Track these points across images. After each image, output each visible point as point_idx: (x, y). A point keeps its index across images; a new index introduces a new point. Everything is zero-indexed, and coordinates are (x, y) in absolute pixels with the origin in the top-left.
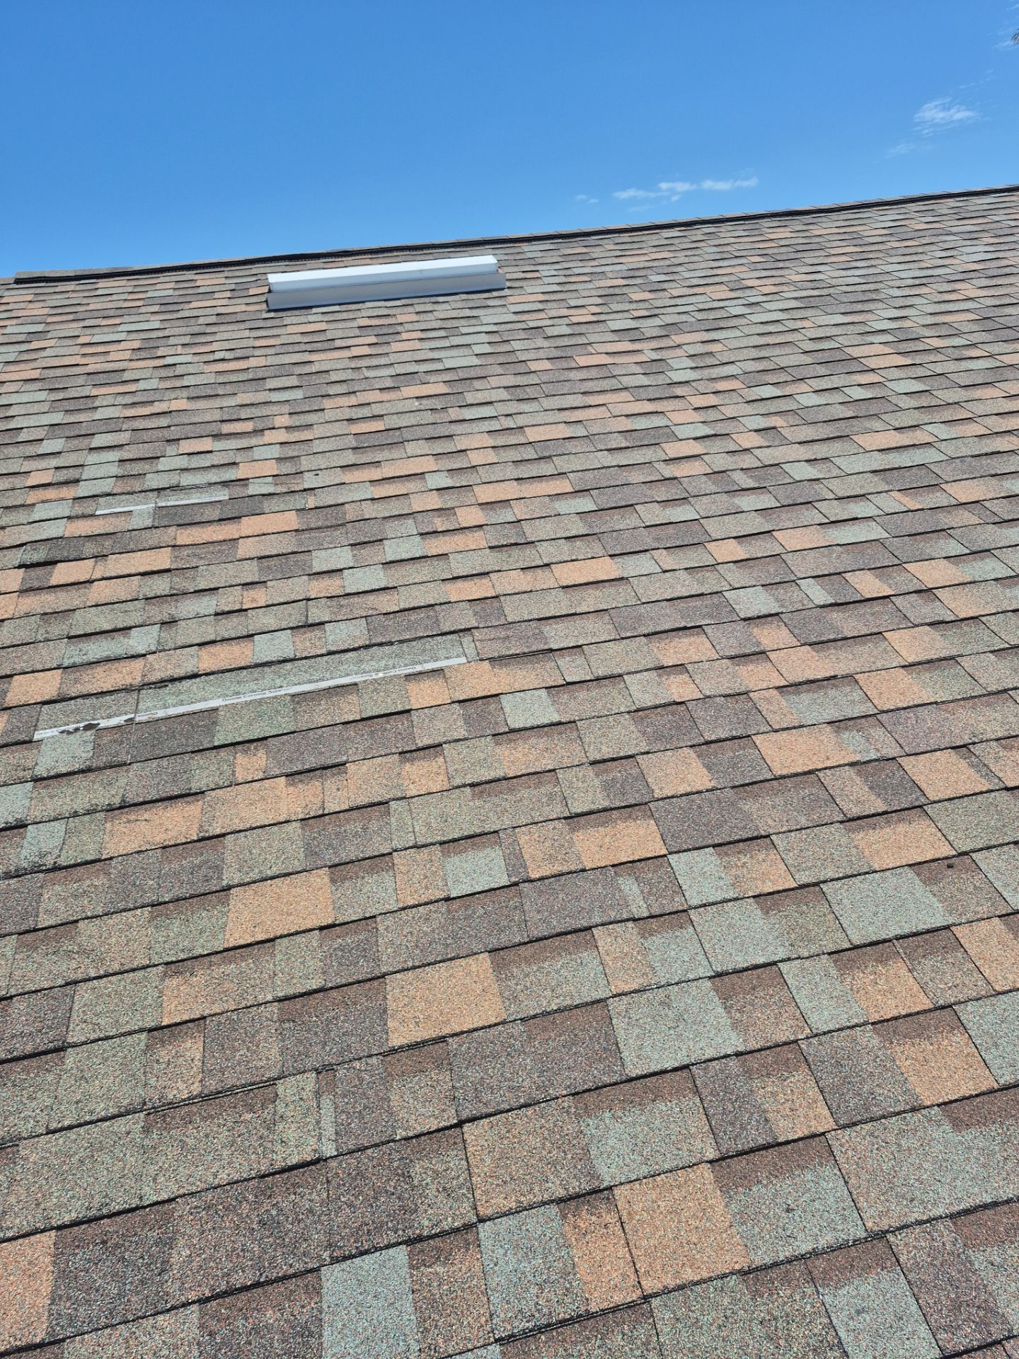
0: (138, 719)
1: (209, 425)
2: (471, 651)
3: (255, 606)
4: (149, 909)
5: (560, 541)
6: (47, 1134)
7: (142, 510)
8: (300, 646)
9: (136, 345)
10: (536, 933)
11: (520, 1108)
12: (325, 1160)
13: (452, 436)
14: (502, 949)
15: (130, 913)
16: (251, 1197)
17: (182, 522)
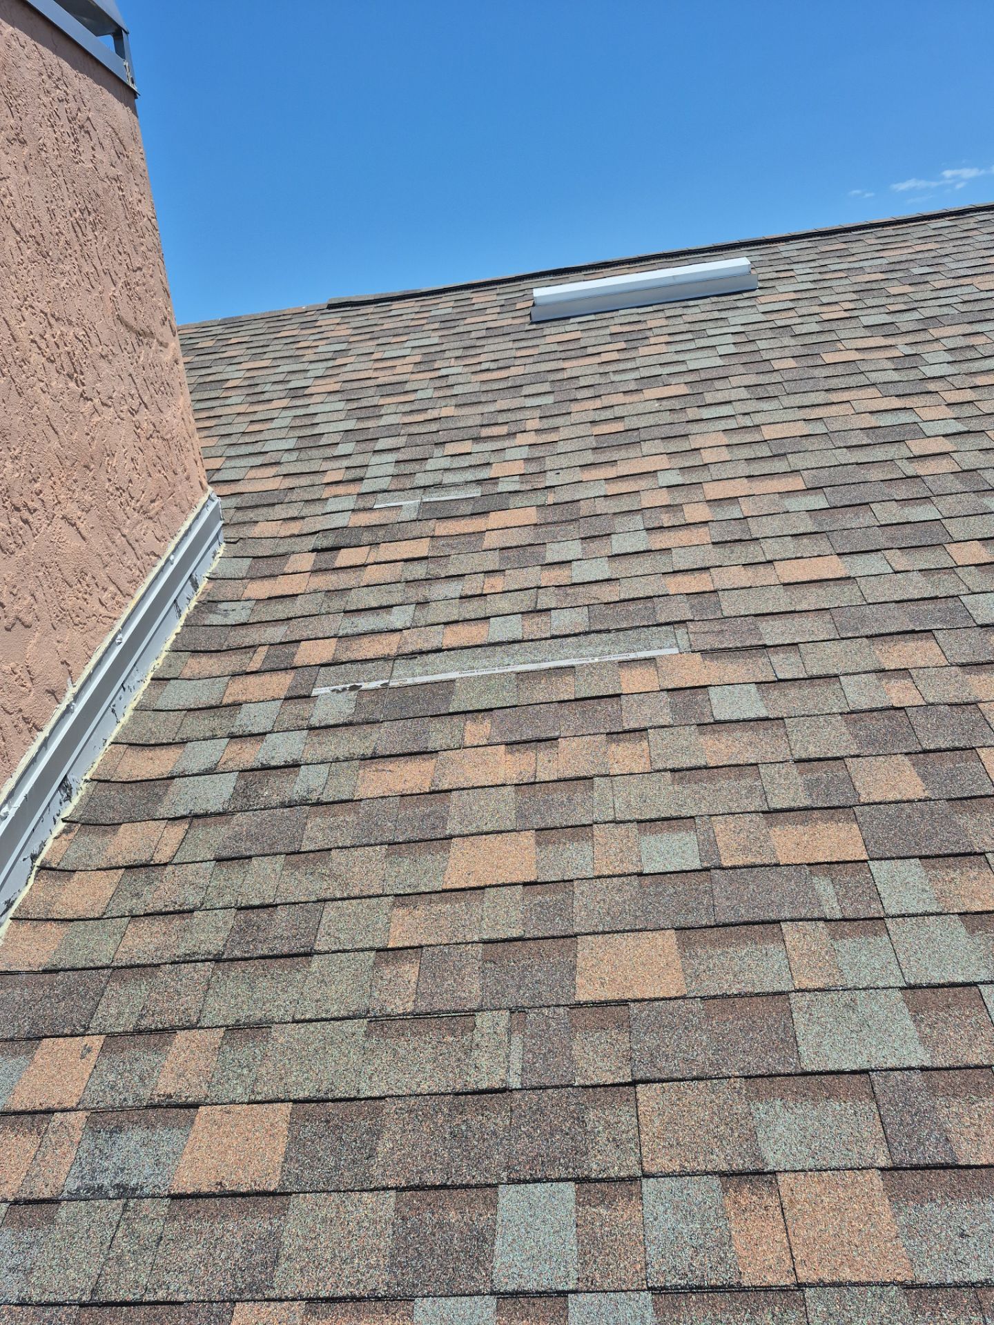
0: (391, 684)
1: (470, 430)
2: (684, 643)
3: (493, 591)
4: (386, 846)
5: (786, 538)
6: (293, 1022)
7: (409, 505)
8: (528, 629)
9: (418, 359)
10: (722, 919)
11: (692, 1080)
12: (511, 1091)
13: (687, 435)
14: (689, 929)
15: (371, 848)
16: (446, 1110)
17: (441, 516)
